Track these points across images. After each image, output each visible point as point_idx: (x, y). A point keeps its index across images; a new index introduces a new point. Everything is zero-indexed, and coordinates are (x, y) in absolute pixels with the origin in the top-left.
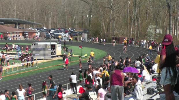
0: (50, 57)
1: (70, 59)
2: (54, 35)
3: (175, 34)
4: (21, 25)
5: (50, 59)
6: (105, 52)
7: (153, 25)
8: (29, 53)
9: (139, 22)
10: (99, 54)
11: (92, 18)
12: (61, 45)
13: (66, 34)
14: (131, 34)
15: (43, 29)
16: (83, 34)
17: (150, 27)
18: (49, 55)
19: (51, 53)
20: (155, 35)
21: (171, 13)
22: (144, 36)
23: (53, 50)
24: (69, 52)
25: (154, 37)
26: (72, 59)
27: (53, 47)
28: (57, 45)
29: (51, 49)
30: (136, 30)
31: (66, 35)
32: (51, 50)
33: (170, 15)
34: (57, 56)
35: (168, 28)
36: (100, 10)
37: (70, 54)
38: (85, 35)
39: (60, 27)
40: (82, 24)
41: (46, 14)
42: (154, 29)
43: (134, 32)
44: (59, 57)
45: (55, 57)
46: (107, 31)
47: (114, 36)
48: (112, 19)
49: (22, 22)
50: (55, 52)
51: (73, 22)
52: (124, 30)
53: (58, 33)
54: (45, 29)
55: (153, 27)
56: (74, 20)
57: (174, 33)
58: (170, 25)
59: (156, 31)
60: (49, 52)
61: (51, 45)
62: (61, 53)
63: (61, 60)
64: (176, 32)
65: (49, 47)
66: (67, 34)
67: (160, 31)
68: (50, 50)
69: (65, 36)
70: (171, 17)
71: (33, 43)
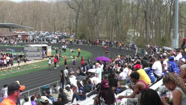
0: (42, 57)
3: (151, 37)
4: (14, 29)
5: (42, 60)
7: (132, 29)
8: (23, 54)
9: (120, 26)
10: (85, 54)
12: (51, 47)
14: (113, 37)
17: (129, 30)
19: (42, 54)
20: (134, 38)
21: (148, 18)
22: (125, 39)
24: (58, 53)
25: (133, 39)
28: (48, 47)
33: (146, 21)
34: (48, 57)
35: (145, 31)
36: (86, 16)
37: (60, 54)
40: (69, 28)
41: (38, 19)
42: (132, 33)
46: (91, 34)
48: (96, 24)
49: (16, 26)
50: (46, 53)
55: (132, 30)
57: (149, 36)
58: (146, 29)
59: (134, 34)
62: (52, 54)
64: (151, 35)
65: (41, 49)
67: (138, 35)
68: (41, 52)
70: (148, 22)
71: (26, 45)
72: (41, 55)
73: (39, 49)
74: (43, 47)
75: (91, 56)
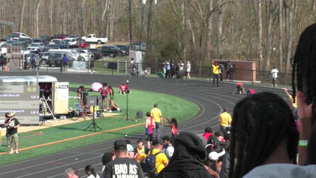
0: (38, 118)
1: (94, 124)
2: (48, 54)
5: (38, 125)
6: (193, 103)
9: (291, 19)
10: (176, 108)
11: (157, 5)
12: (67, 83)
13: (84, 52)
15: (18, 38)
16: (131, 51)
18: (34, 112)
19: (38, 107)
23: (46, 98)
24: (92, 104)
26: (98, 125)
27: (46, 90)
28: (57, 84)
29: (41, 96)
30: (281, 41)
31: (82, 55)
32: (38, 97)
34: (58, 116)
38: (139, 56)
39: (65, 33)
40: (127, 24)
43: (278, 48)
44: (61, 117)
45: (50, 118)
46: (199, 43)
47: (221, 57)
48: (213, 10)
50: (49, 103)
51: (103, 16)
52: (246, 40)
53: (59, 50)
54: (21, 36)
56: (104, 13)
60: (34, 105)
61: (40, 84)
63: (68, 127)
65: (35, 90)
66: (86, 51)
68: (36, 99)
69: (80, 59)
72: (35, 110)
73: (29, 89)
74: (42, 85)
75: (195, 114)
